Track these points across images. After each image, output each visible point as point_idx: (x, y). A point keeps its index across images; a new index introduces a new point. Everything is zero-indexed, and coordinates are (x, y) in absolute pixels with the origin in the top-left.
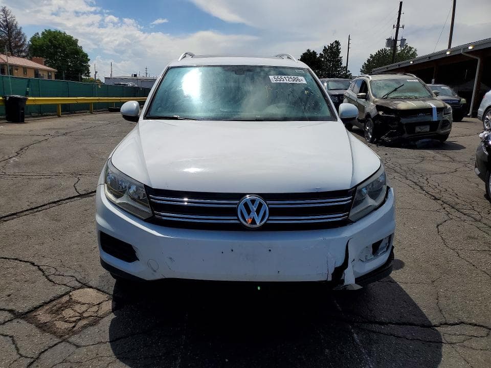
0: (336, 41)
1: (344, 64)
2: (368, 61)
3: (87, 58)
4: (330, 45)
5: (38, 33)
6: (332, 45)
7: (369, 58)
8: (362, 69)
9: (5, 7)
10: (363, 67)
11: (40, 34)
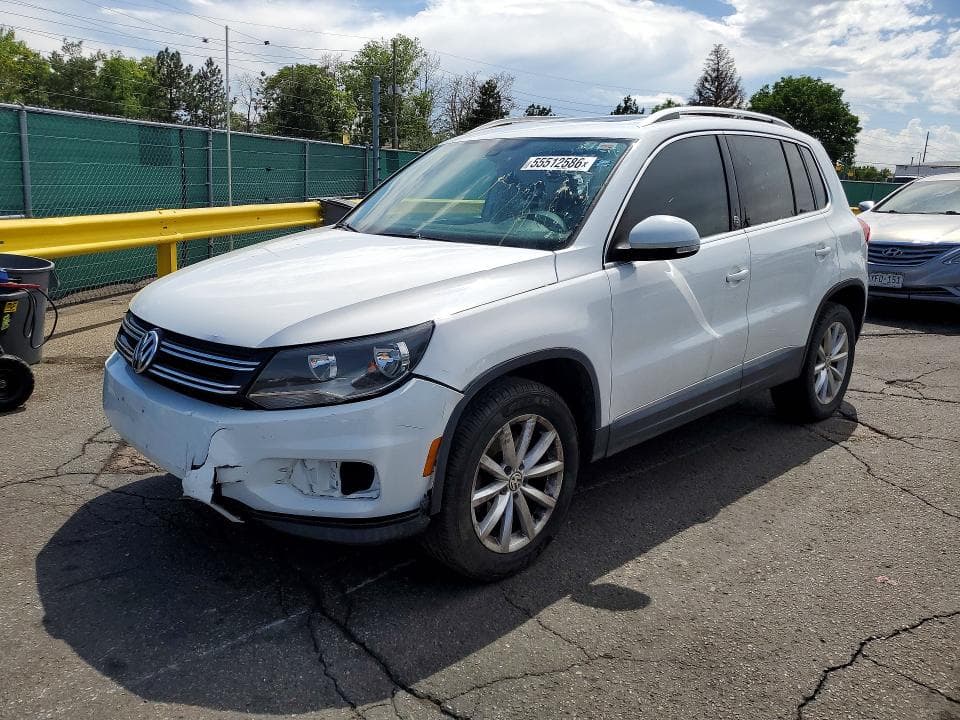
3: (855, 127)
5: (767, 86)
9: (720, 45)
11: (771, 88)
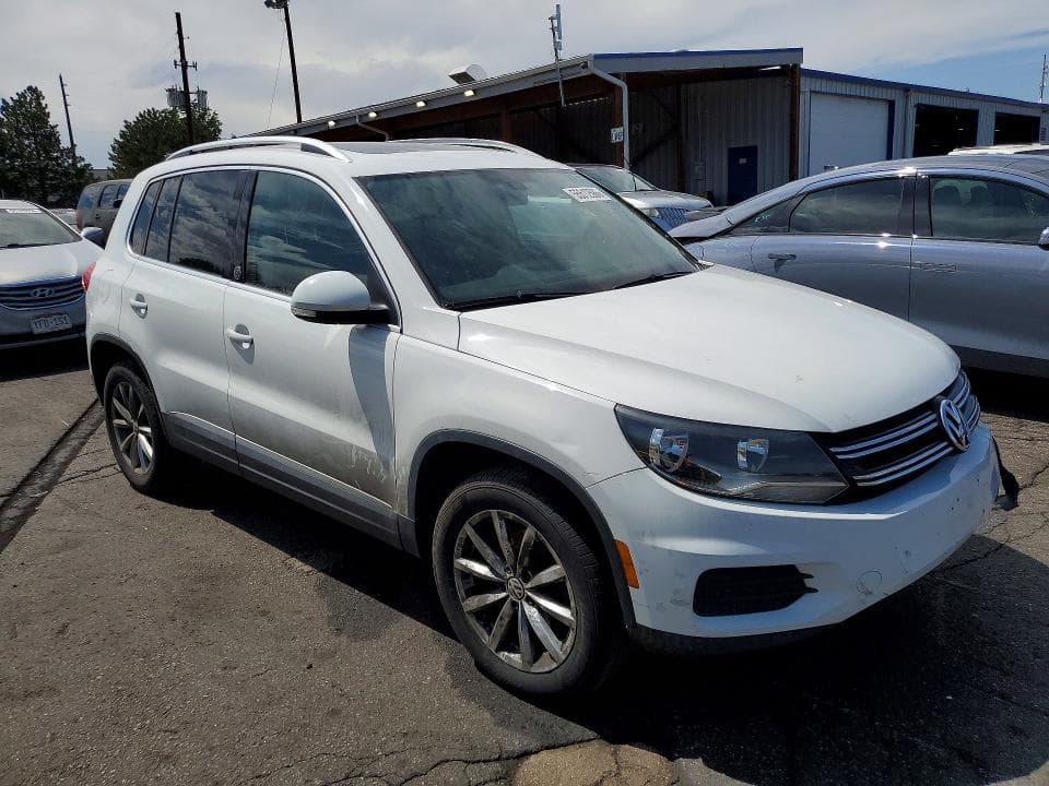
0: (30, 88)
1: (65, 143)
2: (123, 135)
4: (16, 97)
6: (22, 95)
7: (124, 129)
8: (112, 152)
10: (114, 149)
